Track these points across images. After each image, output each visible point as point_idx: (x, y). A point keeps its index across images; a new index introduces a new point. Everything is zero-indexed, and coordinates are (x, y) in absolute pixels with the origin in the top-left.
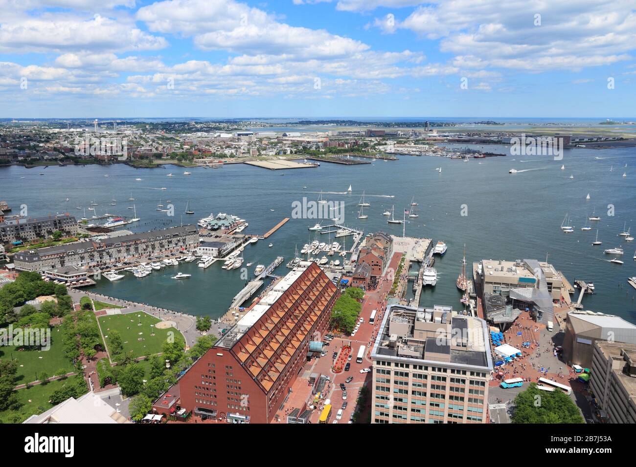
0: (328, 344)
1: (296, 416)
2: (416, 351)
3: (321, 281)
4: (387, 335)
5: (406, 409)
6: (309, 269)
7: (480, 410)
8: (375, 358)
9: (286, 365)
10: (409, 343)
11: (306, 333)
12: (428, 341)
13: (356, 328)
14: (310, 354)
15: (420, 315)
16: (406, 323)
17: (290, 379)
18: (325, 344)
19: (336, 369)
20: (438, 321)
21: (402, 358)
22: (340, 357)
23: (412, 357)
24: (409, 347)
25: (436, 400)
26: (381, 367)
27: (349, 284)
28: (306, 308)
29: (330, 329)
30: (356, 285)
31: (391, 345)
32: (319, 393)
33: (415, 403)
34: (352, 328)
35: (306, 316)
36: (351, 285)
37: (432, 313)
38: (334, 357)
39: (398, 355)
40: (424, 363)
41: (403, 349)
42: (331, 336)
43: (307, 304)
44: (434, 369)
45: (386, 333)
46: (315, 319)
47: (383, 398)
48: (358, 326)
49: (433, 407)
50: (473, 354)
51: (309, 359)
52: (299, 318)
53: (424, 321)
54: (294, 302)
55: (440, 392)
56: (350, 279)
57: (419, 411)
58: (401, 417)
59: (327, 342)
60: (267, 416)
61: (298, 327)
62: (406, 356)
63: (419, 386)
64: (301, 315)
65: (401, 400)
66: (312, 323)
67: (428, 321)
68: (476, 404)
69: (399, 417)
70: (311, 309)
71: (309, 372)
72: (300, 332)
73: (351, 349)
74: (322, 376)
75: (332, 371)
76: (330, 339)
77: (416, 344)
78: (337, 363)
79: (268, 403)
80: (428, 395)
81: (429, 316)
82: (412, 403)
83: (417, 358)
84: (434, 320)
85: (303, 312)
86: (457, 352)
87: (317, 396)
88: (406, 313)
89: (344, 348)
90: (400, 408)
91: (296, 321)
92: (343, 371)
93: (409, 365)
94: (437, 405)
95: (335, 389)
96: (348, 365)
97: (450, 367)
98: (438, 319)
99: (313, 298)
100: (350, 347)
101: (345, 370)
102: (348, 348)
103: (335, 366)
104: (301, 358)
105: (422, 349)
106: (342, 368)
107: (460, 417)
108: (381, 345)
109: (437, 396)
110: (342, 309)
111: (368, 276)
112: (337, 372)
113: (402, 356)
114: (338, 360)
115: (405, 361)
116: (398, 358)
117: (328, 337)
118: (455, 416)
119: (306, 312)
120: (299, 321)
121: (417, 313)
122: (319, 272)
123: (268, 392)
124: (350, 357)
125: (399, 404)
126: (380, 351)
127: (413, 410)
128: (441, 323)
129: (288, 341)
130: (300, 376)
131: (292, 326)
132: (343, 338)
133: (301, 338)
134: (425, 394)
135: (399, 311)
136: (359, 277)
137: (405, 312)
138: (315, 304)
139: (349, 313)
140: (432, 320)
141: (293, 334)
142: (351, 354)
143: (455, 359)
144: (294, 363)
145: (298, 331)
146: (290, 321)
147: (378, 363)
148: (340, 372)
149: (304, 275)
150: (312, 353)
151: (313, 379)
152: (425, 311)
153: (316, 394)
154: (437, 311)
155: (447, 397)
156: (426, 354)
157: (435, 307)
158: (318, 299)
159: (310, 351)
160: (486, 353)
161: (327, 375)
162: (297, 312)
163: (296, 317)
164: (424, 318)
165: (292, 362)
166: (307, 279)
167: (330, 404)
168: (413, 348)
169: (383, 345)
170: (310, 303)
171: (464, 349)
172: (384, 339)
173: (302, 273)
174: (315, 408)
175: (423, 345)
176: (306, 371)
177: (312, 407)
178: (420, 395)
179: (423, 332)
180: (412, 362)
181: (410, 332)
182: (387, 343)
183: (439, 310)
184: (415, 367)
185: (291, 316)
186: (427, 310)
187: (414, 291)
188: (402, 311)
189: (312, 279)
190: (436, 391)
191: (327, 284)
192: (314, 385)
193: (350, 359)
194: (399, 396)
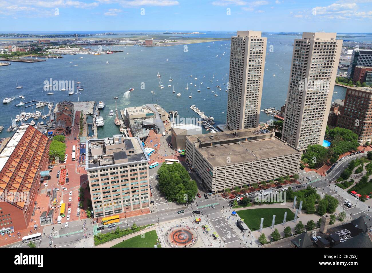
0: (51, 171)
1: (45, 216)
2: (109, 161)
3: (37, 135)
4: (91, 156)
5: (110, 192)
6: (28, 129)
7: (146, 181)
8: (88, 170)
9: (30, 189)
10: (104, 158)
11: (37, 168)
12: (114, 154)
13: (66, 158)
14: (42, 179)
15: (106, 142)
16: (100, 148)
17: (34, 197)
18: (50, 171)
19: (61, 183)
20: (117, 143)
21: (103, 167)
22: (61, 176)
23: (108, 165)
24: (105, 160)
25: (124, 183)
26: (92, 174)
27: (53, 134)
28: (32, 153)
29: (50, 162)
30: (59, 133)
31: (95, 161)
32: (55, 199)
33: (114, 187)
34: (64, 158)
35: (34, 158)
36: (55, 134)
37: (113, 140)
38: (57, 177)
39: (100, 166)
40: (115, 166)
41: (103, 162)
42: (51, 166)
43: (33, 151)
44: (121, 168)
45: (90, 156)
46: (40, 158)
47: (96, 190)
48: (67, 156)
49: (123, 186)
50: (138, 155)
51: (42, 182)
52: (30, 160)
53: (109, 145)
54: (24, 151)
55: (126, 178)
56: (53, 131)
57: (116, 191)
58: (108, 197)
59: (50, 169)
60: (26, 222)
61: (31, 165)
62: (105, 165)
63: (114, 178)
64: (31, 158)
65: (106, 188)
66: (39, 161)
67: (112, 144)
68: (144, 179)
69: (106, 197)
70: (36, 153)
71: (45, 189)
72: (32, 168)
73: (66, 170)
74: (54, 189)
75: (59, 185)
76: (52, 168)
77: (108, 157)
78: (60, 180)
79: (25, 215)
80: (120, 181)
81: (112, 142)
82: (112, 188)
83: (110, 164)
84: (115, 143)
85: (32, 156)
86: (130, 156)
87: (54, 201)
88: (99, 143)
89: (62, 170)
90: (107, 192)
91: (29, 162)
92: (66, 183)
93: (107, 169)
94: (125, 185)
95: (64, 194)
96: (67, 179)
97: (128, 164)
98: (117, 142)
99: (36, 146)
100: (65, 169)
101: (67, 182)
102: (64, 170)
103: (60, 182)
104: (38, 183)
105: (112, 160)
106: (64, 182)
107: (137, 187)
108: (89, 163)
109: (125, 180)
110: (55, 149)
111: (64, 127)
112: (62, 185)
113: (103, 166)
114: (60, 178)
115: (105, 168)
116: (101, 167)
117: (50, 167)
118: (134, 188)
119: (33, 155)
120: (30, 162)
121: (104, 141)
122: (34, 130)
123: (23, 208)
124: (67, 174)
125: (105, 190)
126: (90, 166)
127: (113, 191)
128: (119, 143)
129: (27, 175)
130: (40, 193)
131: (27, 166)
132: (59, 165)
133: (35, 171)
134: (118, 181)
135: (93, 142)
136: (59, 129)
137: (97, 142)
138: (37, 149)
139: (60, 150)
140: (114, 143)
141: (29, 170)
142: (67, 172)
143: (130, 160)
144: (34, 187)
145: (31, 168)
146: (24, 163)
147: (90, 172)
148: (64, 184)
149: (26, 134)
150: (43, 178)
151: (49, 193)
152: (109, 139)
153: (53, 200)
154: (116, 138)
155: (130, 180)
156: (115, 161)
157: (114, 136)
158: (39, 146)
159: (41, 177)
160: (144, 153)
161: (57, 188)
162: (27, 156)
163: (28, 160)
164: (109, 143)
165: (33, 187)
166: (28, 135)
167: (64, 202)
168: (107, 160)
169: (90, 162)
170: (34, 149)
171: (133, 154)
172: (89, 159)
173: (24, 133)
174: (55, 208)
175: (112, 157)
176: (42, 189)
177: (53, 208)
178: (116, 182)
179: (110, 150)
180: (108, 167)
181: (103, 152)
182: (92, 161)
183: (117, 137)
184: (111, 169)
185: (24, 160)
186: (110, 139)
187: (93, 131)
188: (96, 142)
189: (32, 135)
190: (124, 178)
191: (42, 136)
192: (51, 196)
193: (67, 176)
194: (105, 186)
